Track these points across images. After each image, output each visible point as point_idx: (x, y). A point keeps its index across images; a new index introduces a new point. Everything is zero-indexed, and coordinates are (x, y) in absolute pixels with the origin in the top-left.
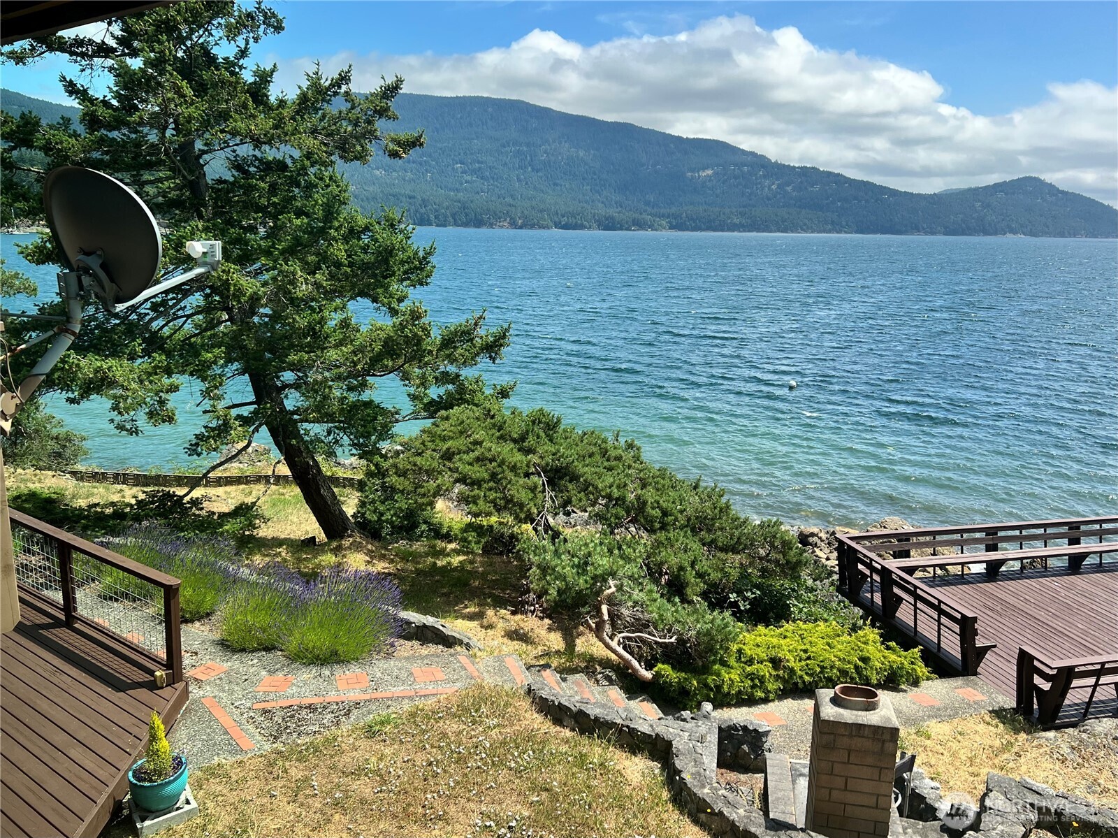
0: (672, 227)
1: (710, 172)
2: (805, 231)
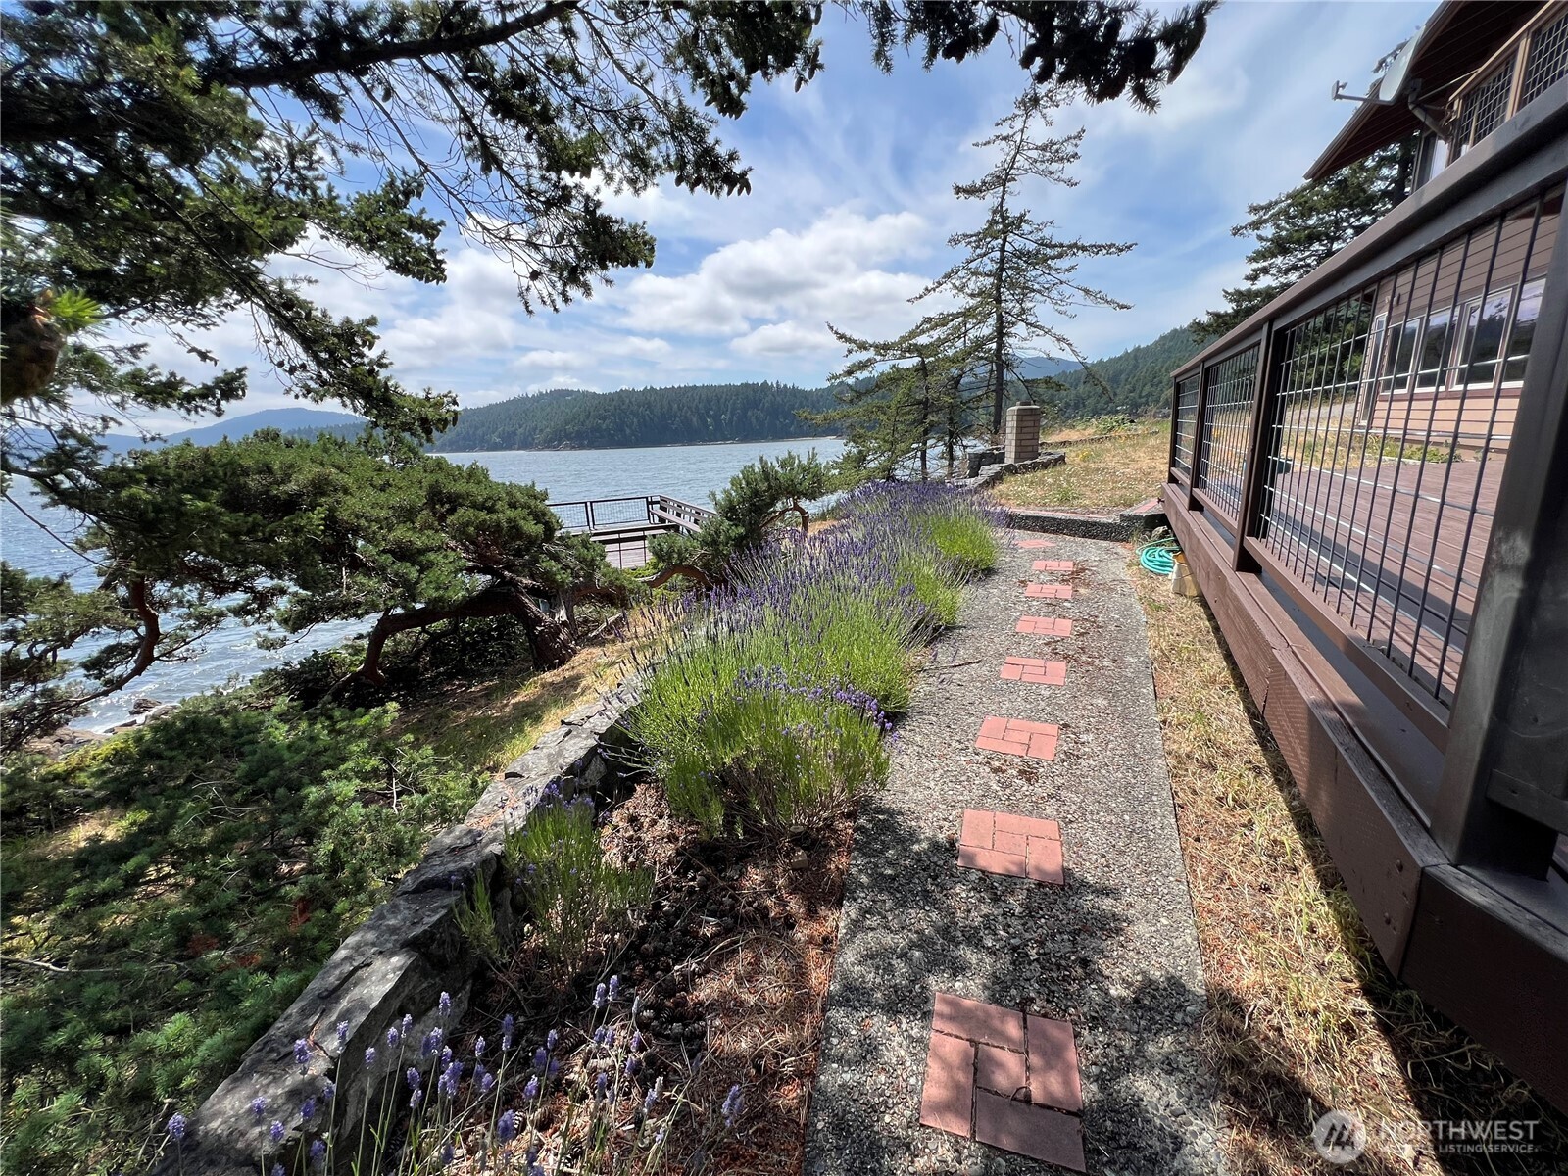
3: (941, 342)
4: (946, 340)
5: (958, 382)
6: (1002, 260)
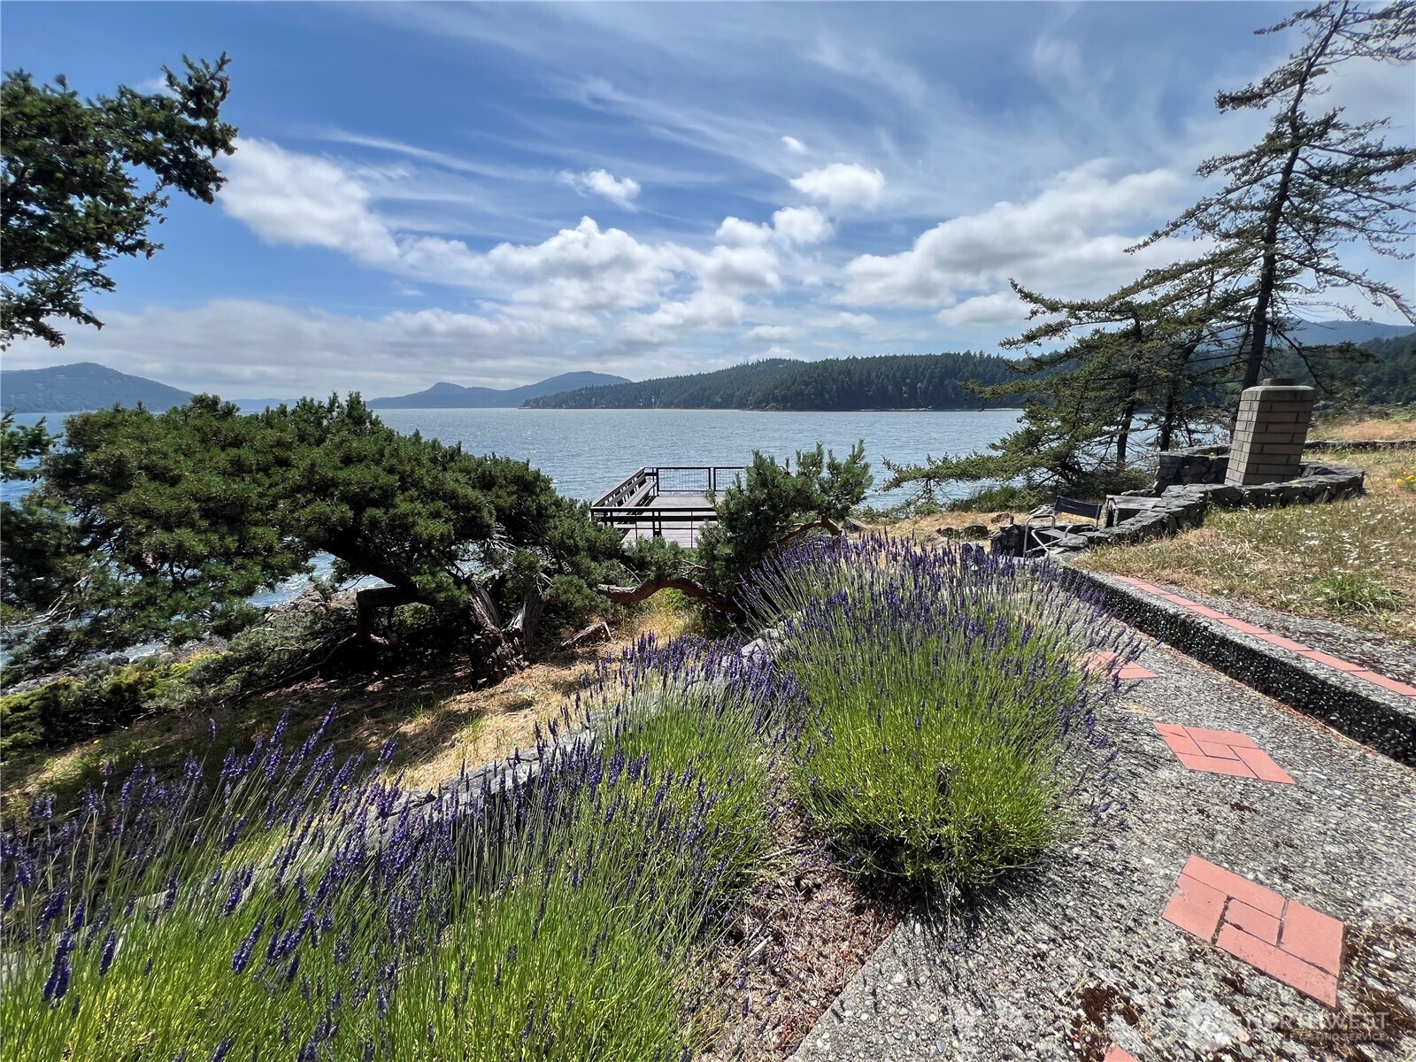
3: (1168, 300)
4: (1178, 297)
5: (1190, 350)
6: (1284, 185)
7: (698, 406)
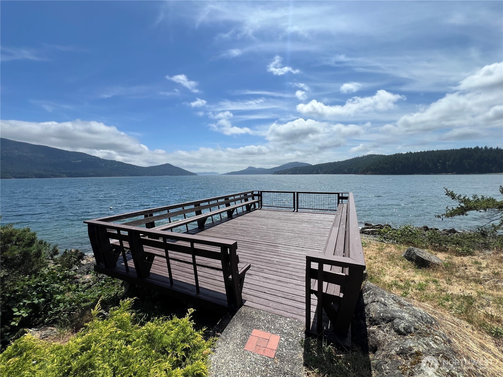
0: (68, 176)
1: (80, 161)
2: (114, 176)
7: (338, 173)
